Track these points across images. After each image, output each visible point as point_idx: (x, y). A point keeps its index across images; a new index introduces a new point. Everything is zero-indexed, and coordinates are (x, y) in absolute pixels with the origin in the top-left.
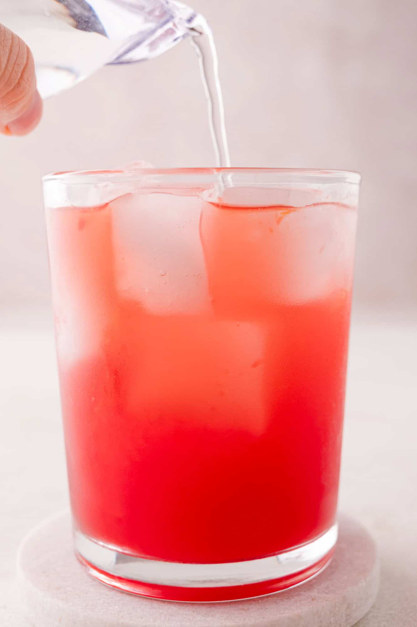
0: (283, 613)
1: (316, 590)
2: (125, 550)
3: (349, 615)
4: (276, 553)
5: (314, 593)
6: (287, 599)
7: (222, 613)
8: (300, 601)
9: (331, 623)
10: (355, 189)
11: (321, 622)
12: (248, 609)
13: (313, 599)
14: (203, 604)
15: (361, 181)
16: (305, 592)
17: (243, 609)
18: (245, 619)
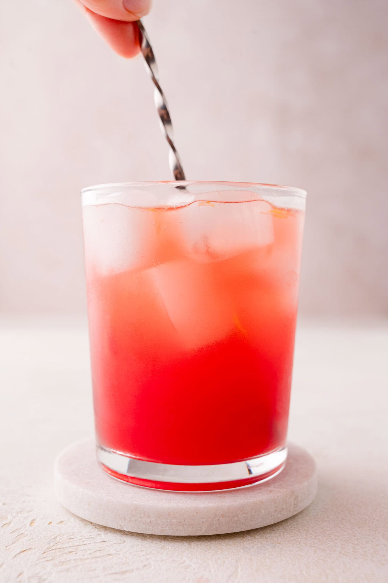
0: (249, 499)
1: (272, 486)
2: (132, 455)
3: (296, 504)
4: (245, 459)
5: (271, 488)
6: (252, 491)
7: (206, 499)
8: (261, 492)
9: (283, 509)
10: (304, 201)
11: (276, 507)
12: (225, 497)
13: (271, 492)
14: (192, 493)
15: (307, 196)
16: (264, 487)
17: (220, 497)
18: (222, 503)
